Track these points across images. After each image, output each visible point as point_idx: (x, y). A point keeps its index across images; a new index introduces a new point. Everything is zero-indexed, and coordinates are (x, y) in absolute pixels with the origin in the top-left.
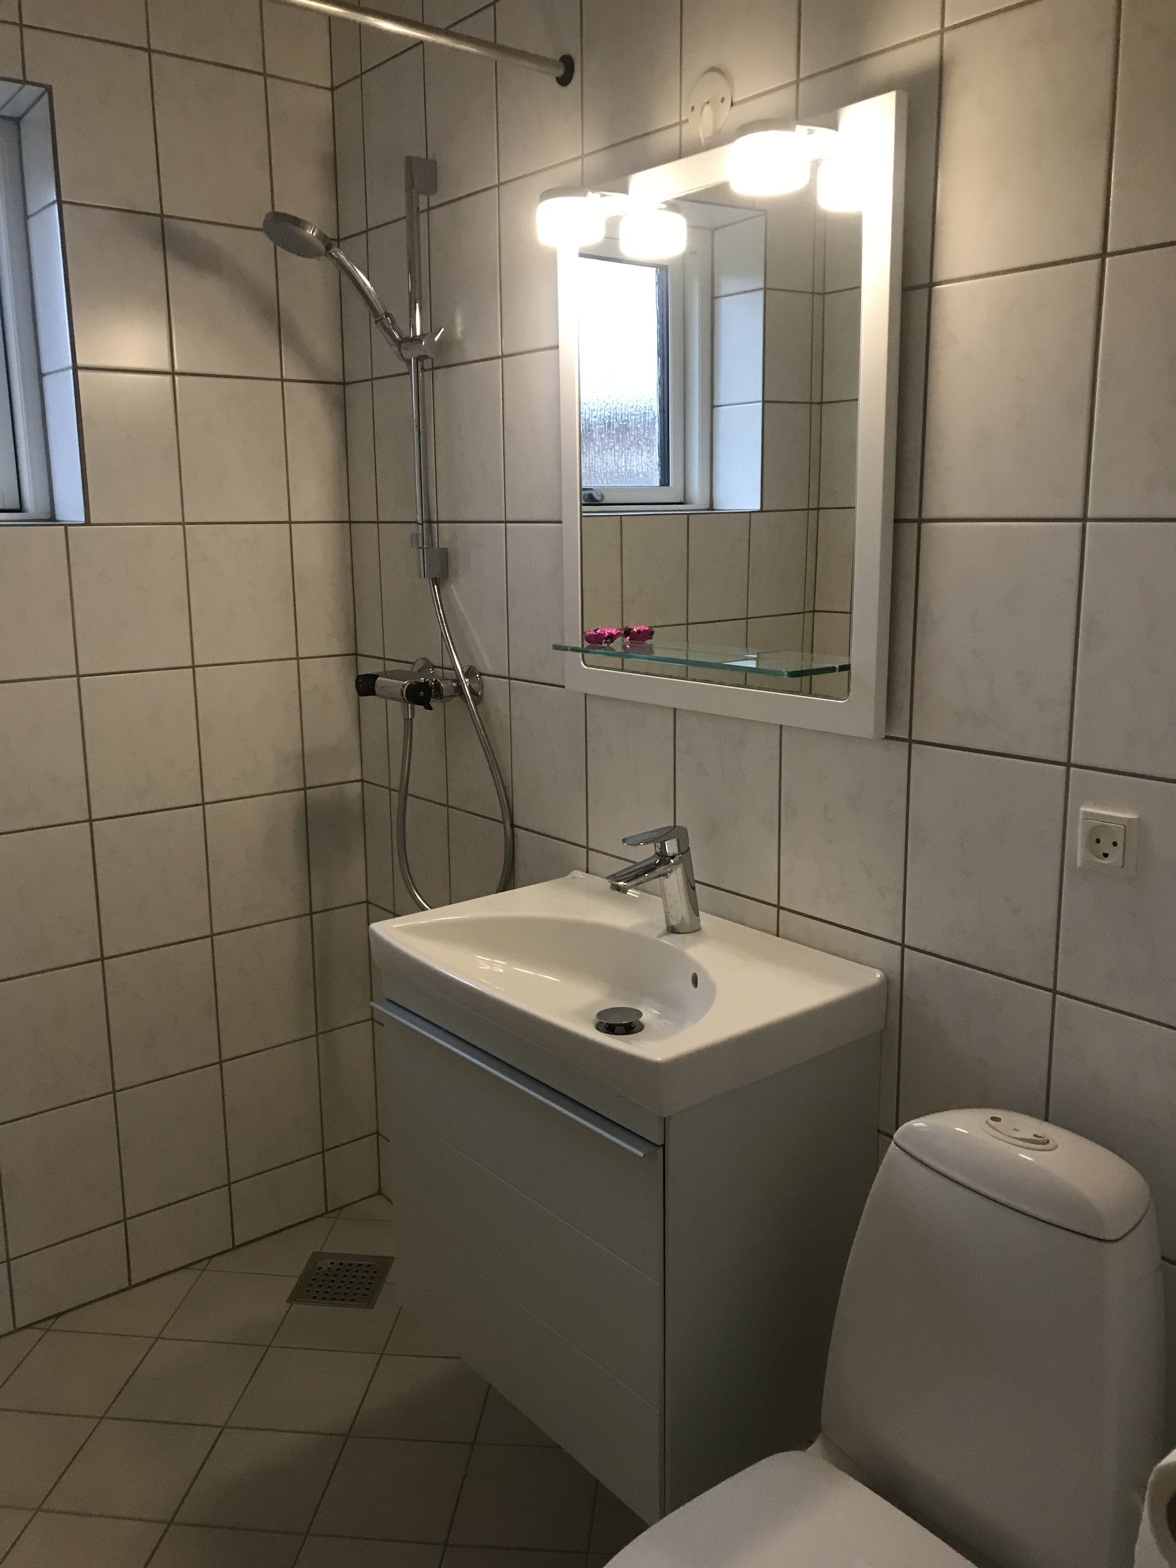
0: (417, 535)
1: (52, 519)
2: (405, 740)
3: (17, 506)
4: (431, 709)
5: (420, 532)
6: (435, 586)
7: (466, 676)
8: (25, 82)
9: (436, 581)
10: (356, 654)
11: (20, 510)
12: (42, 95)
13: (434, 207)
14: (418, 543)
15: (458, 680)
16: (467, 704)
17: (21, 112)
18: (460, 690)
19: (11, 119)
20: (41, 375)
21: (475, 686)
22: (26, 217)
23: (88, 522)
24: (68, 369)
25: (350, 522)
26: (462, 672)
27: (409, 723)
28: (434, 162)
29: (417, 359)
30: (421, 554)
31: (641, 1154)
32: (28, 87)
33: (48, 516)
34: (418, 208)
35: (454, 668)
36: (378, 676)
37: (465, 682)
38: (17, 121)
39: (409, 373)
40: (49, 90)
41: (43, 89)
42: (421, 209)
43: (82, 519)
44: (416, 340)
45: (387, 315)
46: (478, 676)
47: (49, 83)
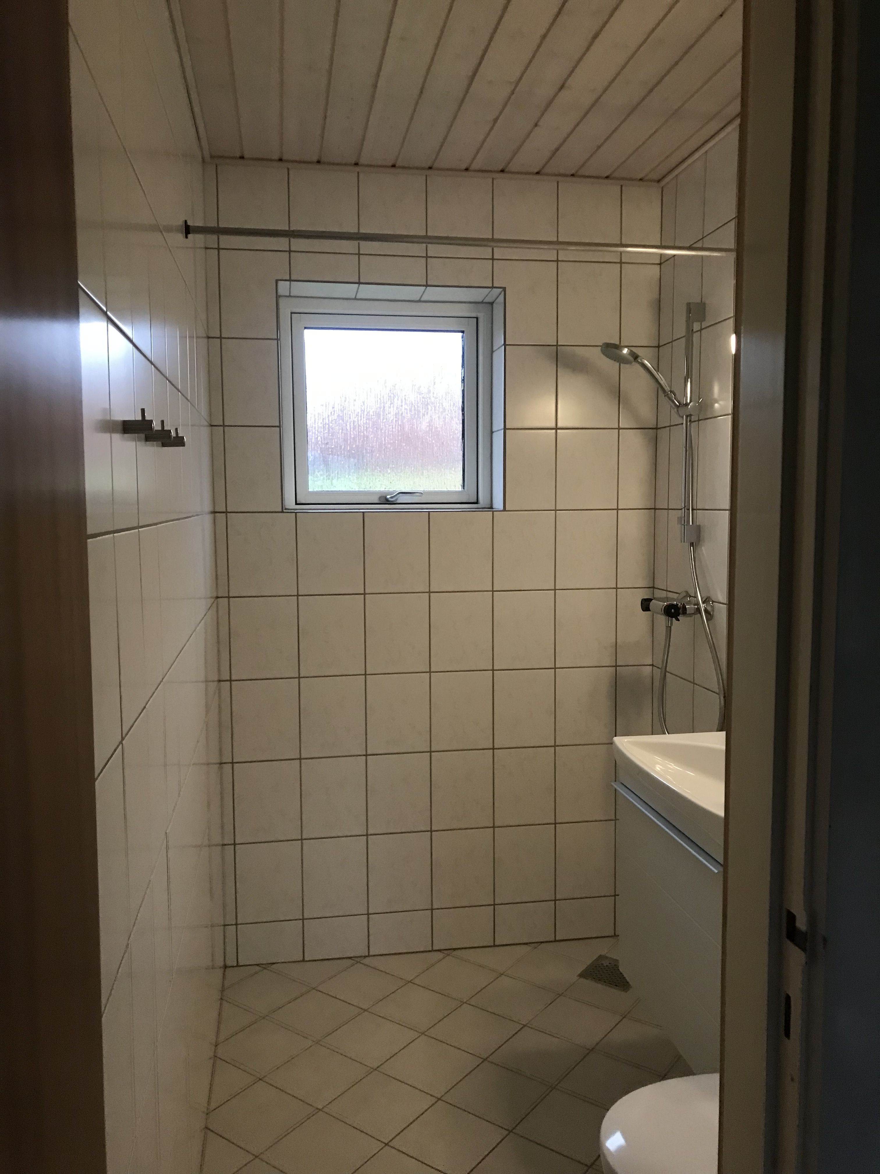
0: (681, 518)
1: (491, 507)
2: (666, 640)
3: (475, 501)
4: (679, 620)
5: (683, 515)
6: (692, 548)
7: (703, 603)
8: (493, 287)
9: (692, 544)
10: (654, 587)
11: (477, 503)
12: (502, 292)
13: (704, 329)
14: (681, 522)
15: (698, 604)
16: (702, 618)
17: (494, 299)
18: (698, 610)
19: (489, 303)
20: (492, 432)
21: (709, 609)
22: (492, 352)
23: (505, 510)
24: (501, 430)
25: (655, 509)
26: (702, 600)
27: (669, 629)
28: (705, 304)
29: (687, 416)
30: (683, 528)
31: (716, 871)
32: (494, 289)
33: (489, 506)
34: (693, 330)
35: (696, 597)
36: (652, 600)
37: (702, 606)
38: (492, 304)
39: (682, 424)
40: (504, 289)
41: (501, 290)
42: (694, 330)
43: (502, 508)
44: (687, 405)
45: (671, 391)
46: (711, 603)
47: (504, 286)
